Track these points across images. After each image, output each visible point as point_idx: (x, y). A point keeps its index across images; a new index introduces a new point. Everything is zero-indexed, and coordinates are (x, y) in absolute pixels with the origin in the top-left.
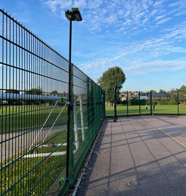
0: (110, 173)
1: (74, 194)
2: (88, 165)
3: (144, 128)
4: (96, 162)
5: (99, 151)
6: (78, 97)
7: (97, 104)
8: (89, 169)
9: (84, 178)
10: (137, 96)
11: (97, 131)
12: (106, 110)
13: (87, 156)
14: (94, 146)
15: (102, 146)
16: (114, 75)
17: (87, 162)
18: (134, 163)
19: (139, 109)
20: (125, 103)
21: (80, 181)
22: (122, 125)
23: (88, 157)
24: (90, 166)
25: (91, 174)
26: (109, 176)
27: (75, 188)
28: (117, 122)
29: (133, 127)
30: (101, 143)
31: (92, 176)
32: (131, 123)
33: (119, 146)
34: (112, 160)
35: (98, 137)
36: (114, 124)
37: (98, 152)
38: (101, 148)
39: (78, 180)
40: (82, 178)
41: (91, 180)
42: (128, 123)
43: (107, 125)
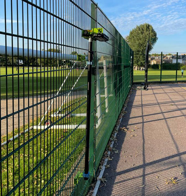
0: (144, 161)
1: (96, 191)
2: (114, 147)
3: (183, 99)
4: (124, 143)
5: (128, 127)
6: (100, 59)
7: (125, 67)
8: (116, 152)
9: (109, 166)
10: (170, 59)
11: (124, 100)
12: (134, 75)
13: (112, 133)
14: (121, 119)
15: (130, 120)
16: (142, 33)
17: (113, 142)
18: (177, 147)
19: (175, 74)
20: (155, 67)
21: (104, 170)
22: (154, 94)
23: (114, 134)
24: (117, 148)
25: (118, 160)
26: (144, 166)
27: (97, 181)
28: (148, 89)
29: (169, 96)
30: (129, 116)
31: (120, 163)
32: (166, 91)
33: (153, 121)
34: (146, 141)
35: (125, 108)
36: (144, 92)
37: (126, 129)
38: (130, 123)
39: (101, 168)
40: (106, 166)
41: (118, 170)
42: (162, 91)
43: (135, 93)
